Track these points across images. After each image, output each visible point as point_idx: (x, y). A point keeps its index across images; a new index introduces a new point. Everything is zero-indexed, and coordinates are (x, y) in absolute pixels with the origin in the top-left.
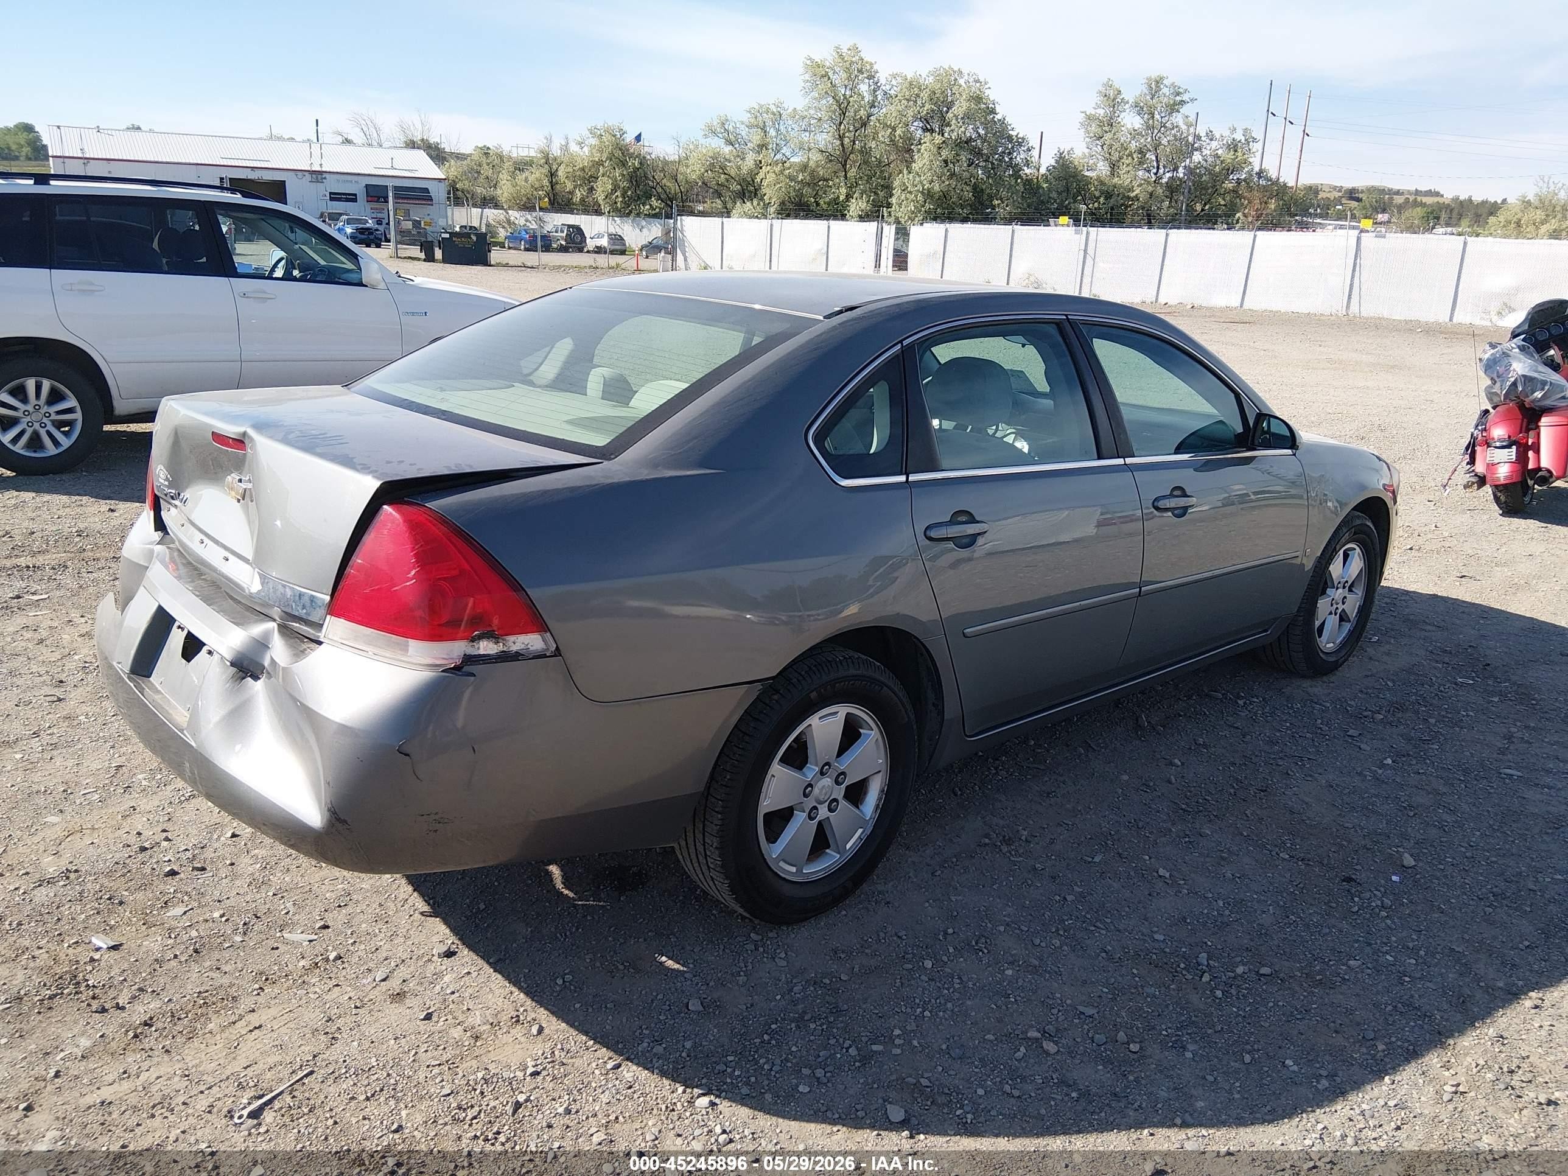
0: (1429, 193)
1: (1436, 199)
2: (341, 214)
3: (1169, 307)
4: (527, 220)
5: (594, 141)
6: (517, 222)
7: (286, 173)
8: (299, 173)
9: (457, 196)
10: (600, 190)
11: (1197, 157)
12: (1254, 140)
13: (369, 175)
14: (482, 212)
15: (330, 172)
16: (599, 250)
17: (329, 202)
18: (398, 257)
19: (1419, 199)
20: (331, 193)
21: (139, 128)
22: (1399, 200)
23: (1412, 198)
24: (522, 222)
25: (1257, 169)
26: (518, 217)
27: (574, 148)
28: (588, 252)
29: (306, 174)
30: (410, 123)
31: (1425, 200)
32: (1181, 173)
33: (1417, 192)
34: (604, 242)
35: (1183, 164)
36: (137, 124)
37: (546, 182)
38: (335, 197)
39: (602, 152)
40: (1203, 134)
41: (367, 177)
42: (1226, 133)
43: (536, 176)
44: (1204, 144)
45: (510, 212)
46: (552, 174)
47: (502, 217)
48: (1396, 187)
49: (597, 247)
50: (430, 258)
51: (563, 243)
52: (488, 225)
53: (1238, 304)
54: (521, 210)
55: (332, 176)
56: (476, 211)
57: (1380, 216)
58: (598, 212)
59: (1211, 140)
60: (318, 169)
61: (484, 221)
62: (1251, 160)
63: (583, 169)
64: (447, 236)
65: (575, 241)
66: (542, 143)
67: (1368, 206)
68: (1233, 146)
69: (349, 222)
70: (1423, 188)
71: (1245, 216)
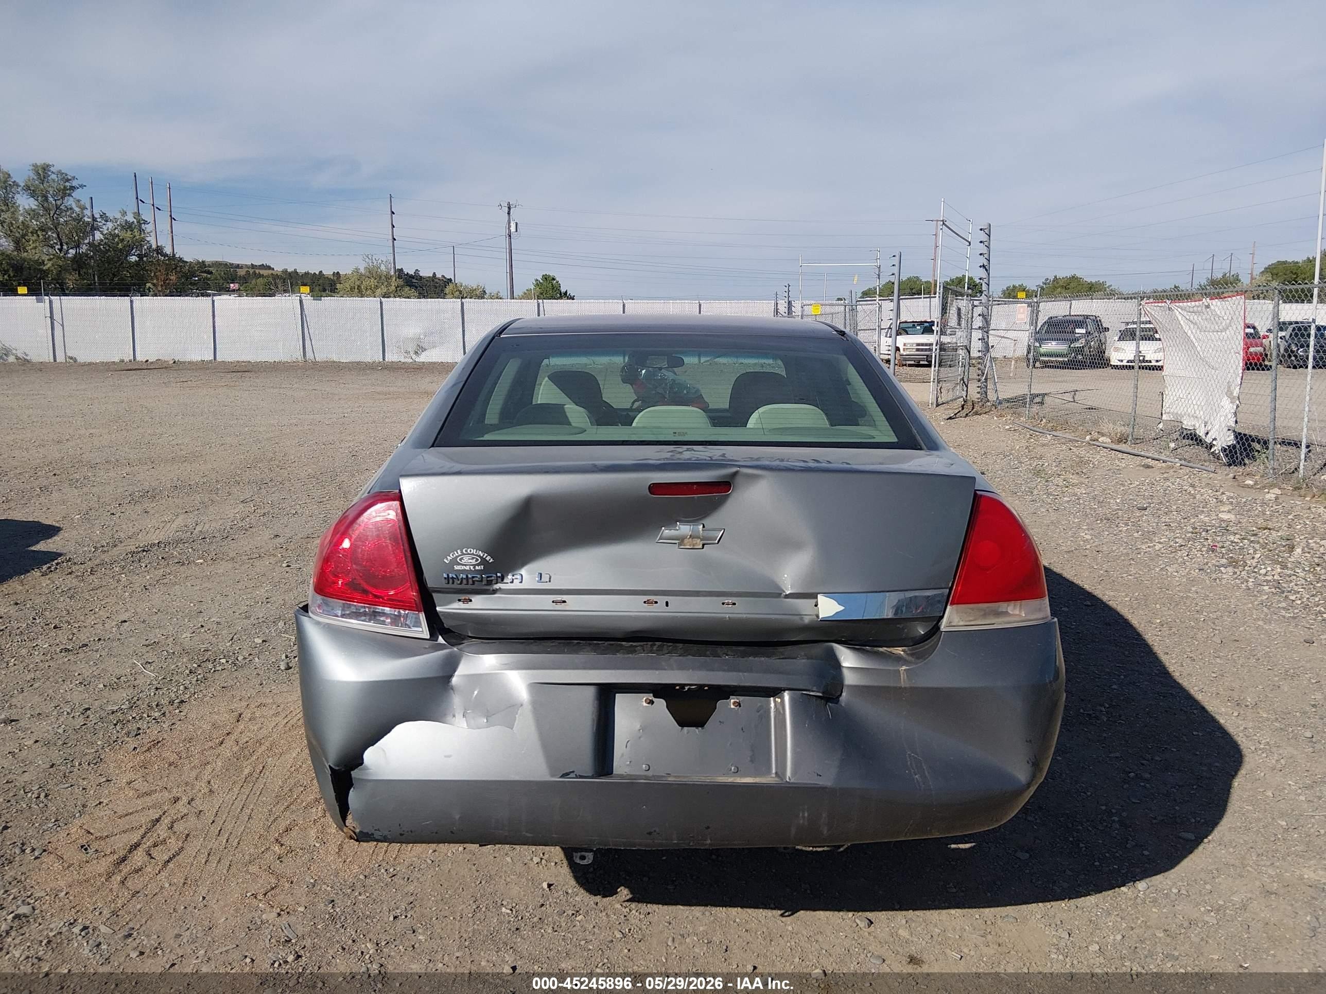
0: (263, 267)
1: (270, 272)
3: (152, 363)
11: (98, 236)
12: (145, 222)
19: (257, 271)
22: (242, 272)
23: (251, 271)
25: (154, 247)
31: (262, 272)
32: (84, 249)
33: (253, 266)
35: (86, 241)
40: (97, 216)
42: (118, 216)
44: (100, 224)
48: (236, 261)
53: (212, 358)
57: (232, 285)
59: (107, 221)
62: (148, 239)
67: (219, 277)
68: (128, 226)
70: (257, 263)
71: (154, 285)
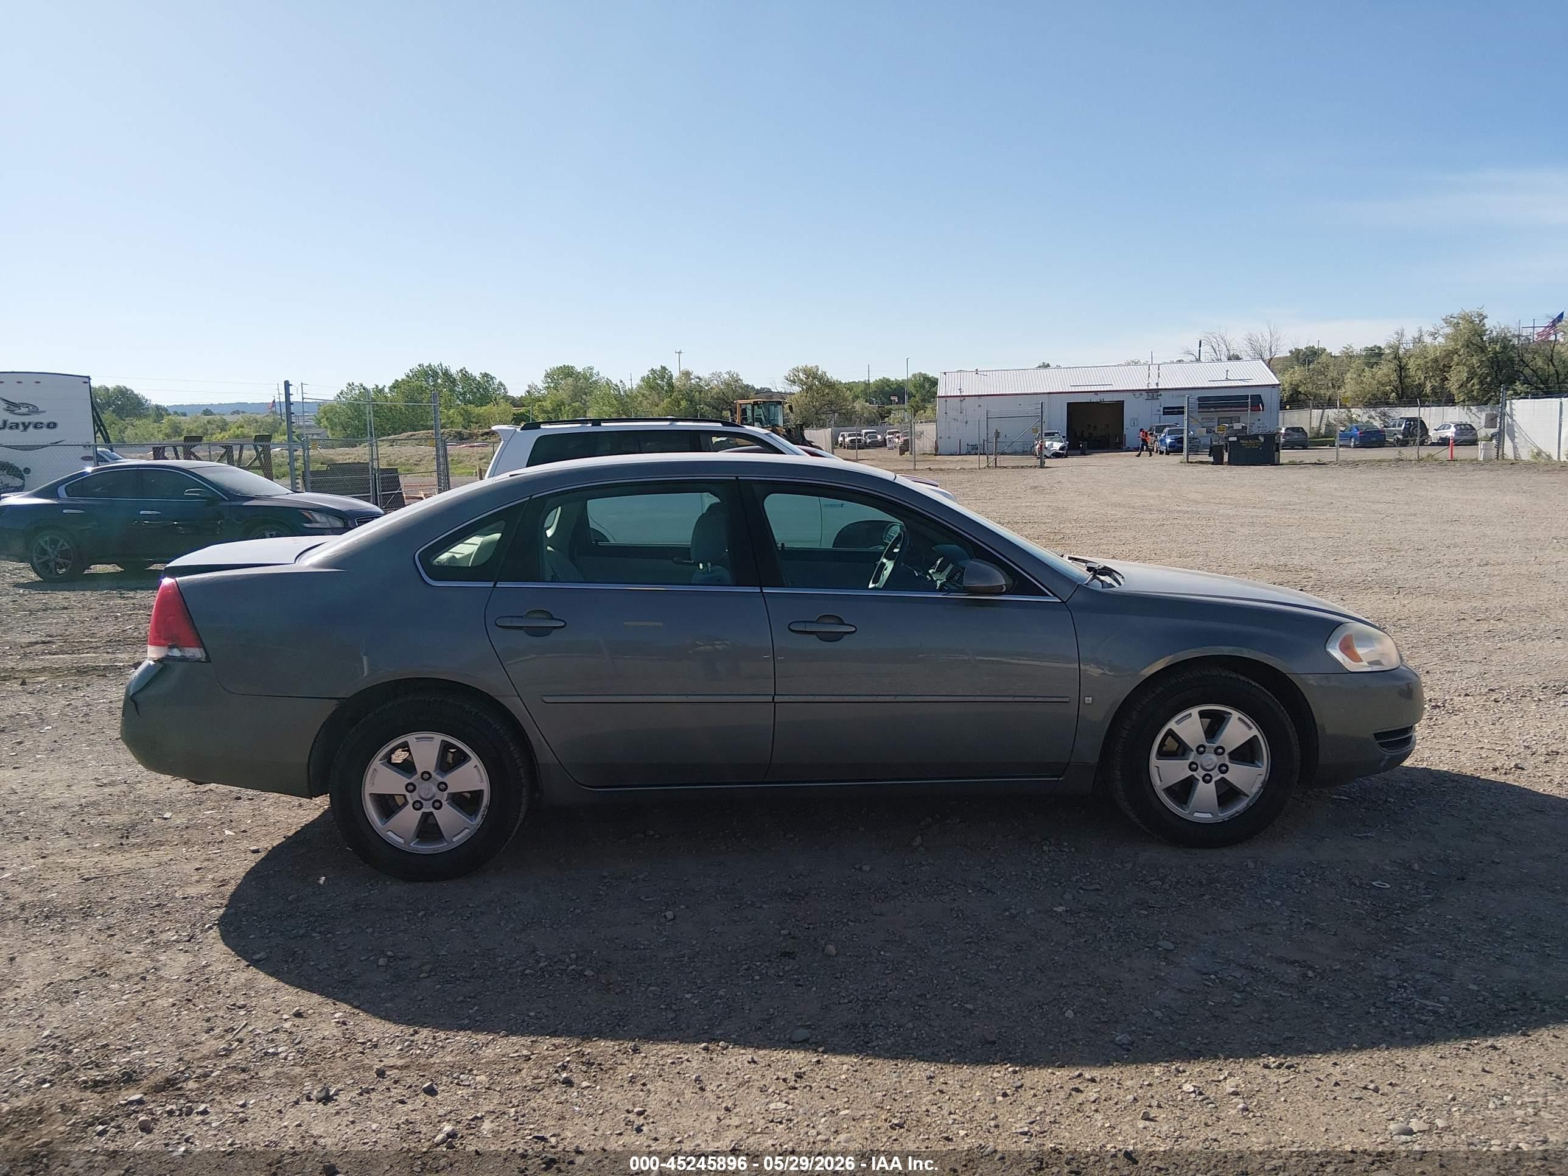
2: (1165, 427)
4: (1370, 417)
5: (1449, 330)
6: (1359, 420)
7: (1125, 394)
8: (1138, 393)
9: (1295, 400)
10: (1453, 379)
13: (1203, 388)
14: (1323, 413)
15: (1166, 389)
16: (1444, 442)
17: (1162, 417)
18: (1188, 462)
20: (1164, 408)
21: (1048, 365)
24: (1365, 419)
26: (1360, 415)
27: (1428, 340)
28: (1433, 444)
29: (1144, 393)
30: (1260, 336)
34: (1450, 433)
36: (1047, 362)
37: (1394, 377)
38: (1168, 411)
39: (1456, 340)
41: (1200, 391)
43: (1385, 371)
45: (1353, 410)
46: (1402, 369)
47: (1344, 415)
49: (1441, 438)
50: (1218, 461)
51: (1400, 437)
52: (1328, 425)
54: (1365, 406)
55: (1167, 392)
56: (1317, 412)
58: (1450, 401)
60: (1155, 387)
61: (1324, 421)
63: (1436, 360)
64: (1235, 439)
65: (1415, 432)
66: (1393, 340)
69: (1170, 433)
